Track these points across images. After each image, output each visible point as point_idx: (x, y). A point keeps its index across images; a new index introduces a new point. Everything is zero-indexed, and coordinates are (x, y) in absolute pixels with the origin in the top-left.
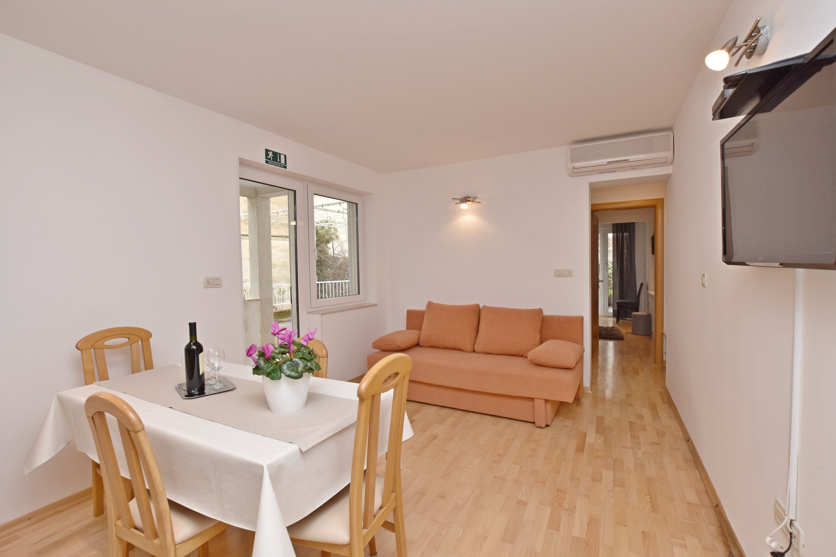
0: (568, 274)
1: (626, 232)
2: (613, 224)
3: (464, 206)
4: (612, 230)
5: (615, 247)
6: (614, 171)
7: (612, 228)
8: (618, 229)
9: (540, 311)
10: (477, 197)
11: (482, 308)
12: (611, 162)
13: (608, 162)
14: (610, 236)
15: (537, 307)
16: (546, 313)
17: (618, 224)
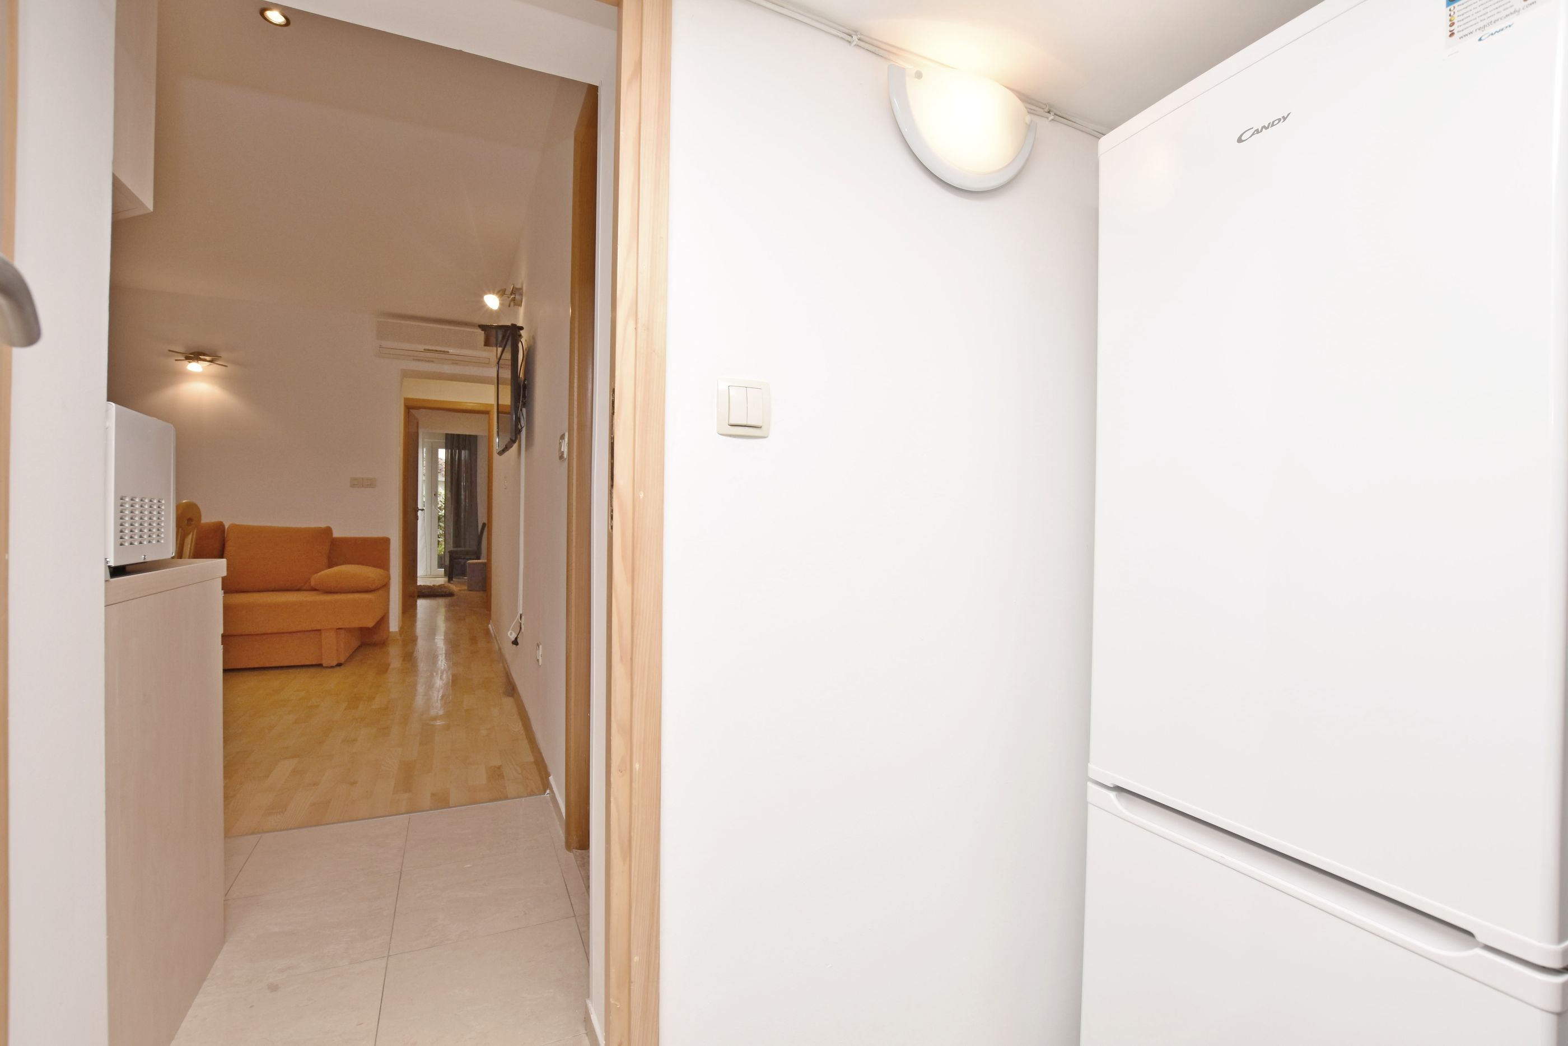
0: (370, 483)
1: (464, 449)
2: (447, 435)
3: (195, 367)
4: (444, 445)
5: (449, 468)
6: (432, 361)
7: (444, 441)
8: (455, 443)
9: (328, 531)
10: (220, 357)
11: (227, 529)
12: (429, 350)
13: (425, 350)
14: (442, 454)
15: (323, 525)
16: (337, 534)
17: (454, 435)
